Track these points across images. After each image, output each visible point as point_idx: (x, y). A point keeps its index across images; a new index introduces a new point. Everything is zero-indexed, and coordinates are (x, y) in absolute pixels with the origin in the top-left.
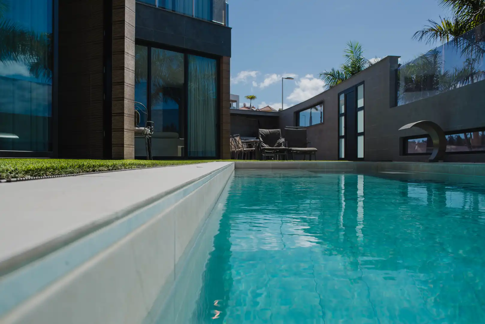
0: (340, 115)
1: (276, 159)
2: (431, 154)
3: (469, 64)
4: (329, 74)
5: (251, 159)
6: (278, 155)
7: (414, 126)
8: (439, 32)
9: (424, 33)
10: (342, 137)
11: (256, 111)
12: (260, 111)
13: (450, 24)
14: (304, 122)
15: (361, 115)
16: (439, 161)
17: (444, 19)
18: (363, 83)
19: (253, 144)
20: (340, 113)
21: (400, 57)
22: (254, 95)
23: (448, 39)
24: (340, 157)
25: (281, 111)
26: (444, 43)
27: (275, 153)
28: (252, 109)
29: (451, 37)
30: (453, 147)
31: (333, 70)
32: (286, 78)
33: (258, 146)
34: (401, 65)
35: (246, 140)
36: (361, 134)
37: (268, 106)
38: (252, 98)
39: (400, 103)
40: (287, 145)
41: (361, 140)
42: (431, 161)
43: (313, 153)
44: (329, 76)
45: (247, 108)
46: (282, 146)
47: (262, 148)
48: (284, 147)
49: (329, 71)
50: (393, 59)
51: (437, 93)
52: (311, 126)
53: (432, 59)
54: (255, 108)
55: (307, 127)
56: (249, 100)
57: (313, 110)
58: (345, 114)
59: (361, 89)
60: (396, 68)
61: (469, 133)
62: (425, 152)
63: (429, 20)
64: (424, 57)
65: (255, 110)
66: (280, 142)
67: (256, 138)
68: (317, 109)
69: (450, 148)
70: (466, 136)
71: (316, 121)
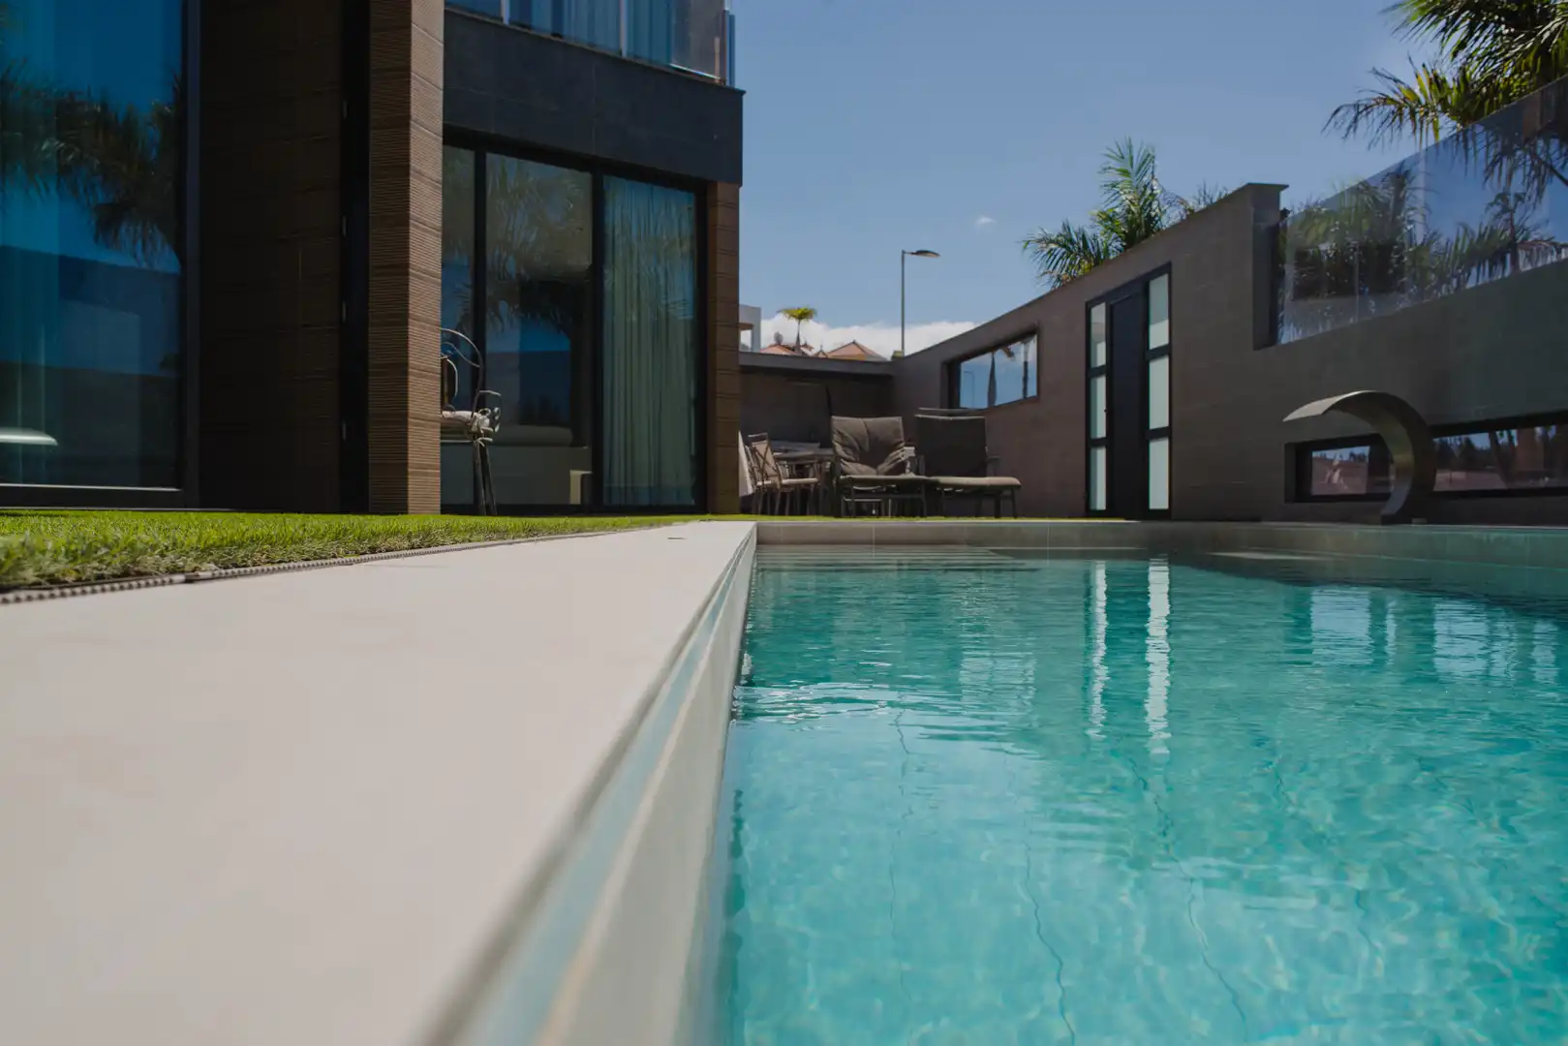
0: (1091, 373)
1: (886, 515)
2: (1386, 497)
3: (1505, 209)
4: (1052, 242)
5: (803, 513)
6: (890, 501)
7: (1333, 407)
8: (1404, 109)
9: (1361, 110)
10: (1098, 443)
11: (816, 359)
12: (831, 359)
13: (1444, 81)
14: (972, 396)
15: (1159, 373)
16: (1414, 520)
17: (1424, 66)
18: (1166, 269)
19: (812, 465)
20: (1093, 366)
21: (1285, 187)
22: (811, 307)
23: (1436, 130)
24: (1092, 508)
25: (898, 359)
26: (1424, 146)
27: (883, 493)
28: (803, 353)
29: (1448, 125)
30: (1458, 475)
31: (1066, 227)
32: (913, 253)
33: (827, 473)
34: (1290, 215)
35: (786, 451)
36: (1159, 433)
37: (854, 343)
38: (803, 315)
39: (1288, 335)
40: (922, 468)
41: (1159, 453)
42: (1388, 521)
43: (1007, 493)
44: (1053, 246)
45: (787, 348)
46: (907, 471)
47: (842, 477)
48: (911, 476)
49: (1054, 230)
50: (1263, 195)
51: (1403, 303)
52: (992, 408)
53: (1386, 194)
54: (810, 348)
55: (980, 412)
56: (794, 322)
57: (1000, 355)
58: (1108, 370)
59: (1159, 290)
60: (1272, 219)
61: (1505, 433)
62: (1363, 491)
63: (1374, 69)
64: (1363, 188)
65: (810, 353)
66: (899, 458)
67: (818, 444)
68: (1010, 354)
69: (1446, 479)
70: (1494, 441)
71: (1009, 392)
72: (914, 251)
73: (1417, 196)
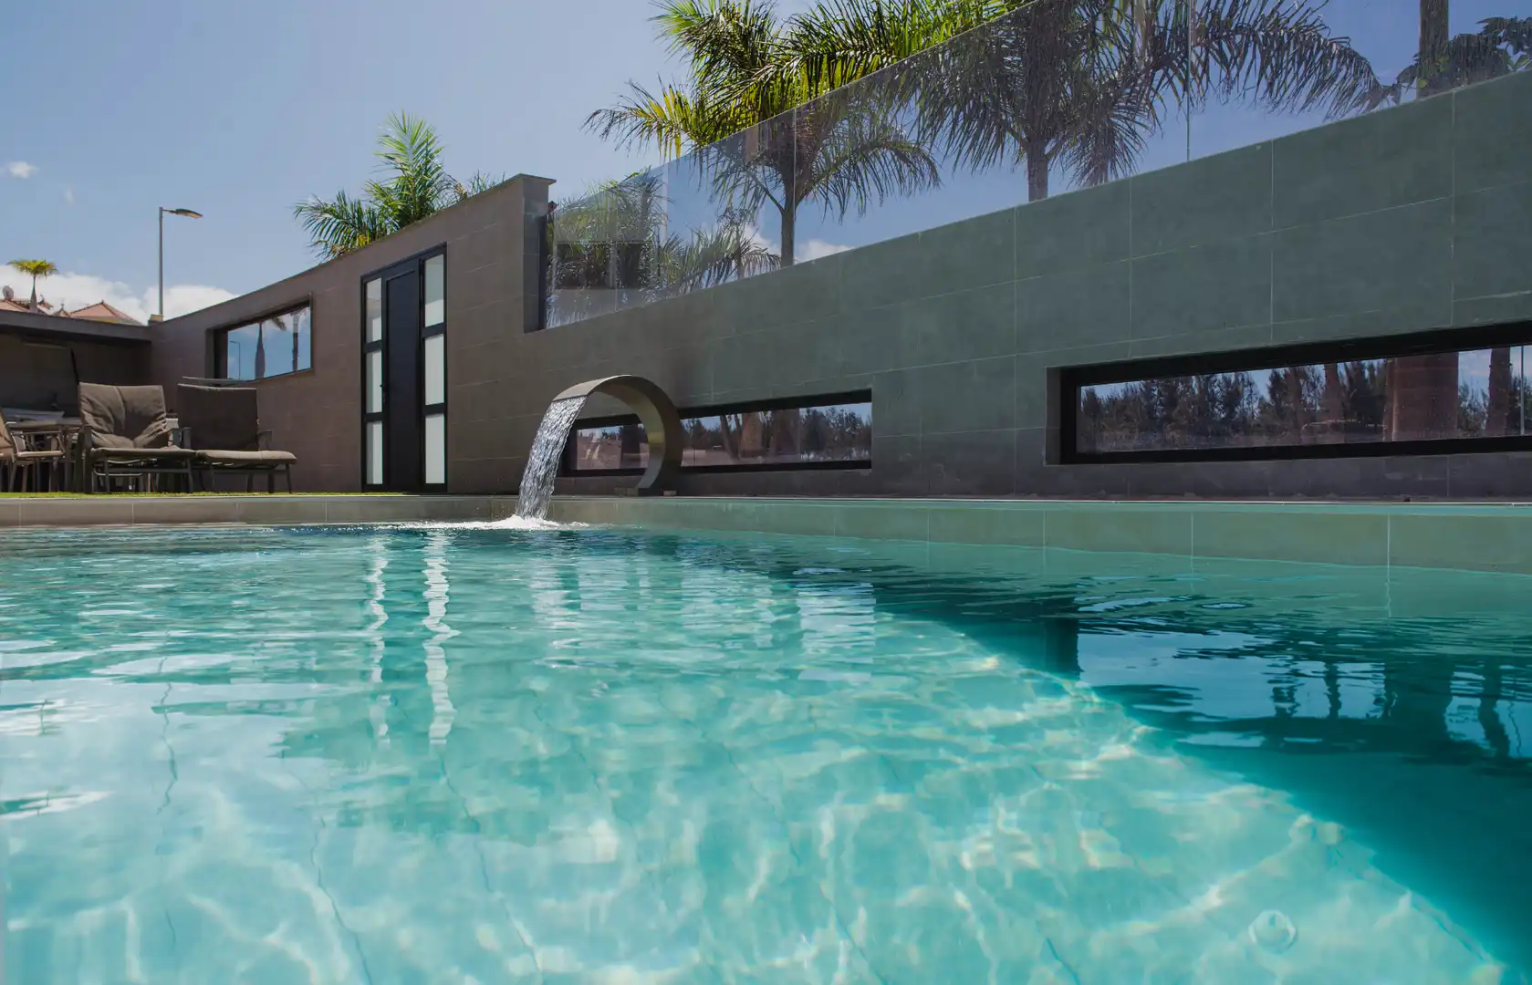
0: (366, 348)
1: (145, 491)
2: (641, 472)
3: (732, 223)
4: (326, 212)
5: (45, 489)
6: (158, 475)
7: (597, 389)
8: (654, 125)
9: (615, 118)
10: (375, 418)
11: (56, 317)
12: (72, 319)
13: (686, 104)
14: (239, 367)
15: (434, 349)
16: (666, 493)
17: (670, 87)
18: (441, 249)
19: (55, 435)
20: (368, 341)
21: (555, 181)
22: (49, 261)
23: (678, 145)
24: (369, 482)
25: (155, 324)
26: (667, 161)
27: (141, 467)
28: (39, 310)
29: (687, 143)
30: (701, 453)
31: (341, 197)
32: (172, 212)
33: (74, 445)
34: (558, 208)
35: (22, 420)
36: (435, 409)
37: (102, 303)
38: (39, 270)
39: (553, 322)
40: (187, 442)
41: (435, 428)
42: (644, 493)
43: (282, 467)
44: (328, 216)
45: (20, 304)
46: (170, 443)
47: (93, 449)
48: (176, 449)
49: (330, 199)
50: (533, 187)
51: (650, 298)
52: (260, 379)
53: (636, 198)
54: (49, 307)
55: (249, 383)
56: (27, 278)
57: (269, 325)
58: (385, 345)
59: (434, 269)
60: (542, 211)
61: (733, 416)
62: (616, 466)
63: (630, 81)
64: (616, 190)
65: (50, 312)
66: (161, 430)
67: (62, 413)
68: (281, 325)
69: (691, 456)
70: (724, 423)
71: (278, 364)
72: (174, 210)
73: (661, 205)
